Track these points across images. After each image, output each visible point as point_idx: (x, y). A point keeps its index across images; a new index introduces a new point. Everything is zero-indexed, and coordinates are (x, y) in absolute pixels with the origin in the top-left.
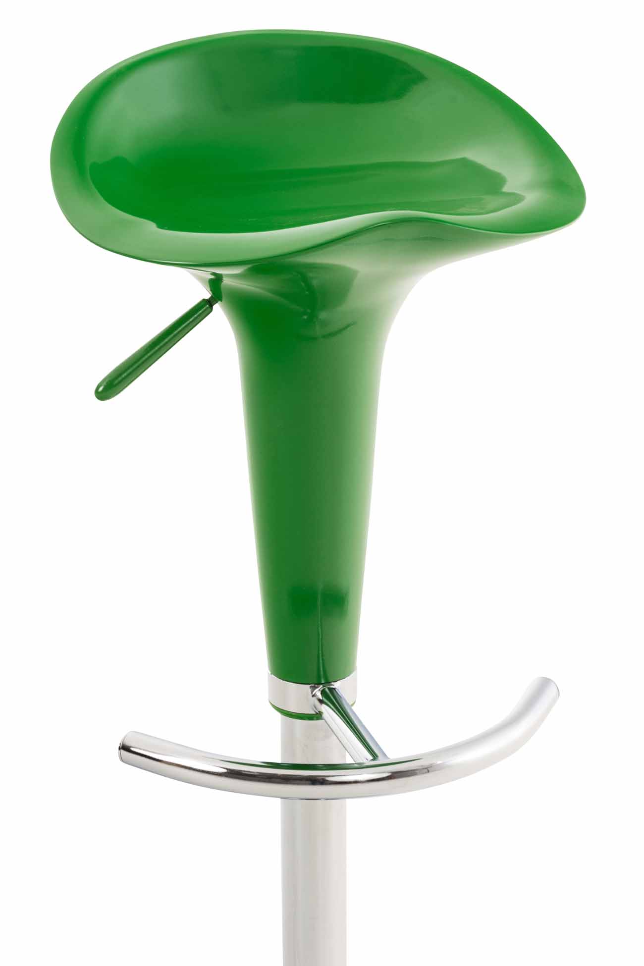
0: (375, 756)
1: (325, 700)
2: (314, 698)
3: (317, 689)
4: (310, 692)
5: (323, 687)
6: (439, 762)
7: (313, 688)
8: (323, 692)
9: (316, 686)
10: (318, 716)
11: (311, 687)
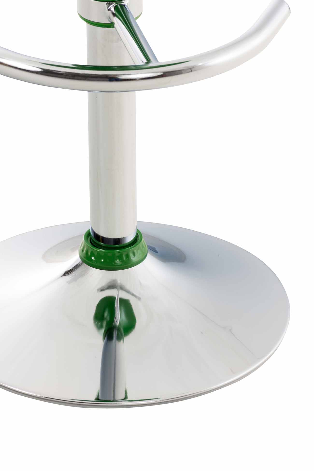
0: (149, 61)
1: (117, 13)
2: (109, 12)
3: (112, 5)
4: (107, 8)
5: (116, 4)
6: (200, 64)
7: (109, 4)
8: (116, 8)
9: (111, 3)
10: (111, 25)
11: (107, 4)
